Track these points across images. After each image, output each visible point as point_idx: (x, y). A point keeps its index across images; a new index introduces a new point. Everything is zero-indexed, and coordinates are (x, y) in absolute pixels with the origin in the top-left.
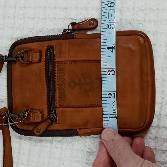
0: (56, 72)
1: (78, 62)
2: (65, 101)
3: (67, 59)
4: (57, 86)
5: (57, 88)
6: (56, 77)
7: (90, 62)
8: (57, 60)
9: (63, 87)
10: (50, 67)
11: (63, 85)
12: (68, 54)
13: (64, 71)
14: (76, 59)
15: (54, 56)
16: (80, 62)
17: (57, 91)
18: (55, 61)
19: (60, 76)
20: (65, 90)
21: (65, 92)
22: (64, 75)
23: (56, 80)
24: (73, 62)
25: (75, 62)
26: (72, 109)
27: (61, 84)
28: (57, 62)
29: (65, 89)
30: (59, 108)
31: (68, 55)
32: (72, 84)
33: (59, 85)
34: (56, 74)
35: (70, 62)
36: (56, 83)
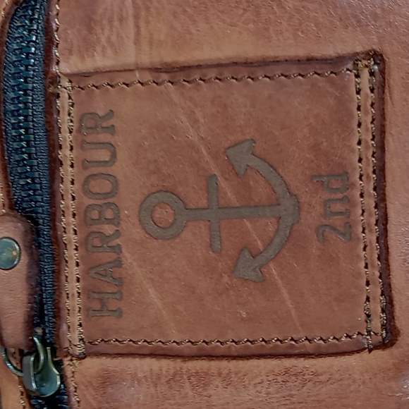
0: (65, 137)
1: (197, 76)
2: (119, 313)
3: (130, 56)
4: (68, 223)
5: (70, 238)
6: (66, 172)
7: (277, 71)
8: (65, 66)
9: (108, 229)
10: (26, 108)
11: (109, 221)
12: (137, 26)
13: (111, 130)
14: (183, 58)
15: (50, 43)
16: (212, 74)
17: (71, 255)
18: (55, 69)
19: (86, 164)
20: (117, 249)
21: (118, 263)
22: (114, 156)
23: (65, 188)
24: (165, 77)
25: (178, 73)
26: (165, 366)
27: (95, 215)
28: (66, 75)
29: (118, 241)
30: (81, 358)
31: (138, 34)
32: (163, 214)
33: (84, 217)
34: (65, 154)
35: (148, 77)
36: (67, 204)
